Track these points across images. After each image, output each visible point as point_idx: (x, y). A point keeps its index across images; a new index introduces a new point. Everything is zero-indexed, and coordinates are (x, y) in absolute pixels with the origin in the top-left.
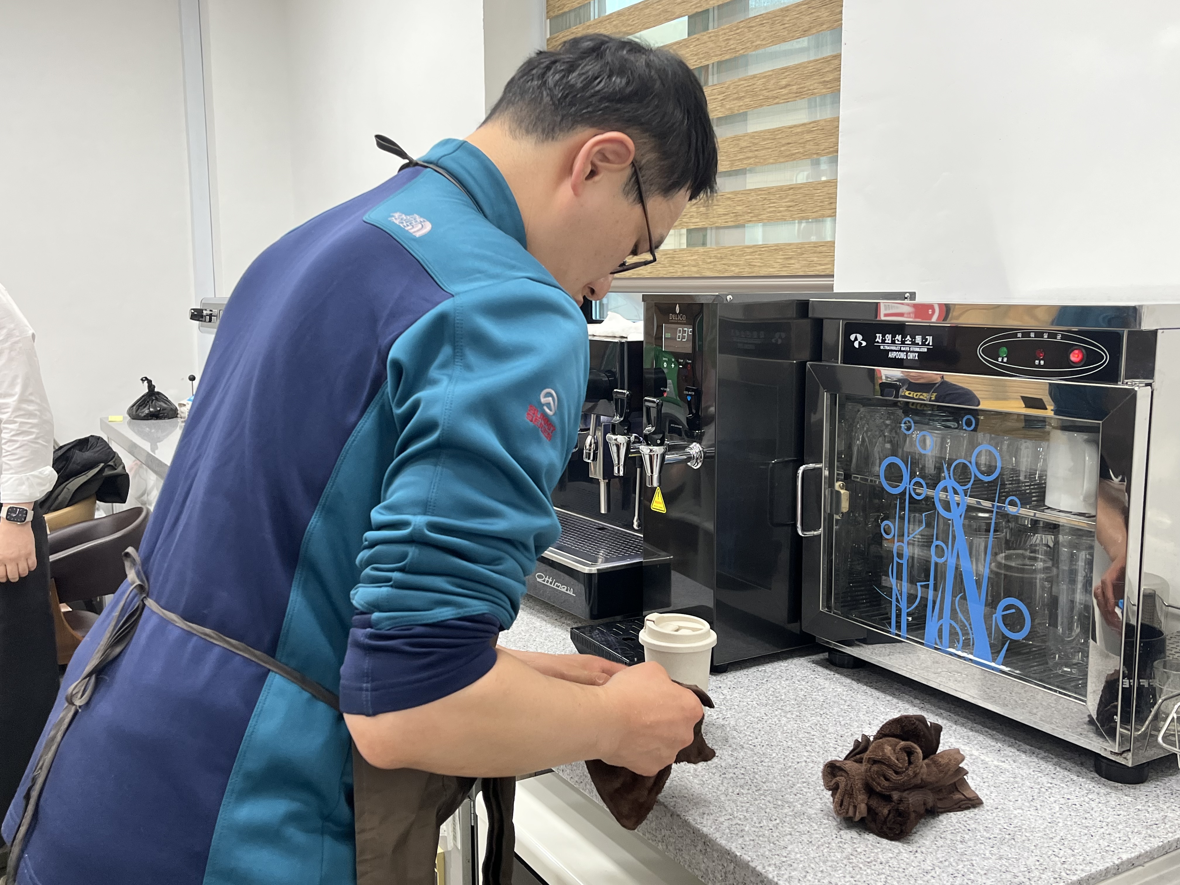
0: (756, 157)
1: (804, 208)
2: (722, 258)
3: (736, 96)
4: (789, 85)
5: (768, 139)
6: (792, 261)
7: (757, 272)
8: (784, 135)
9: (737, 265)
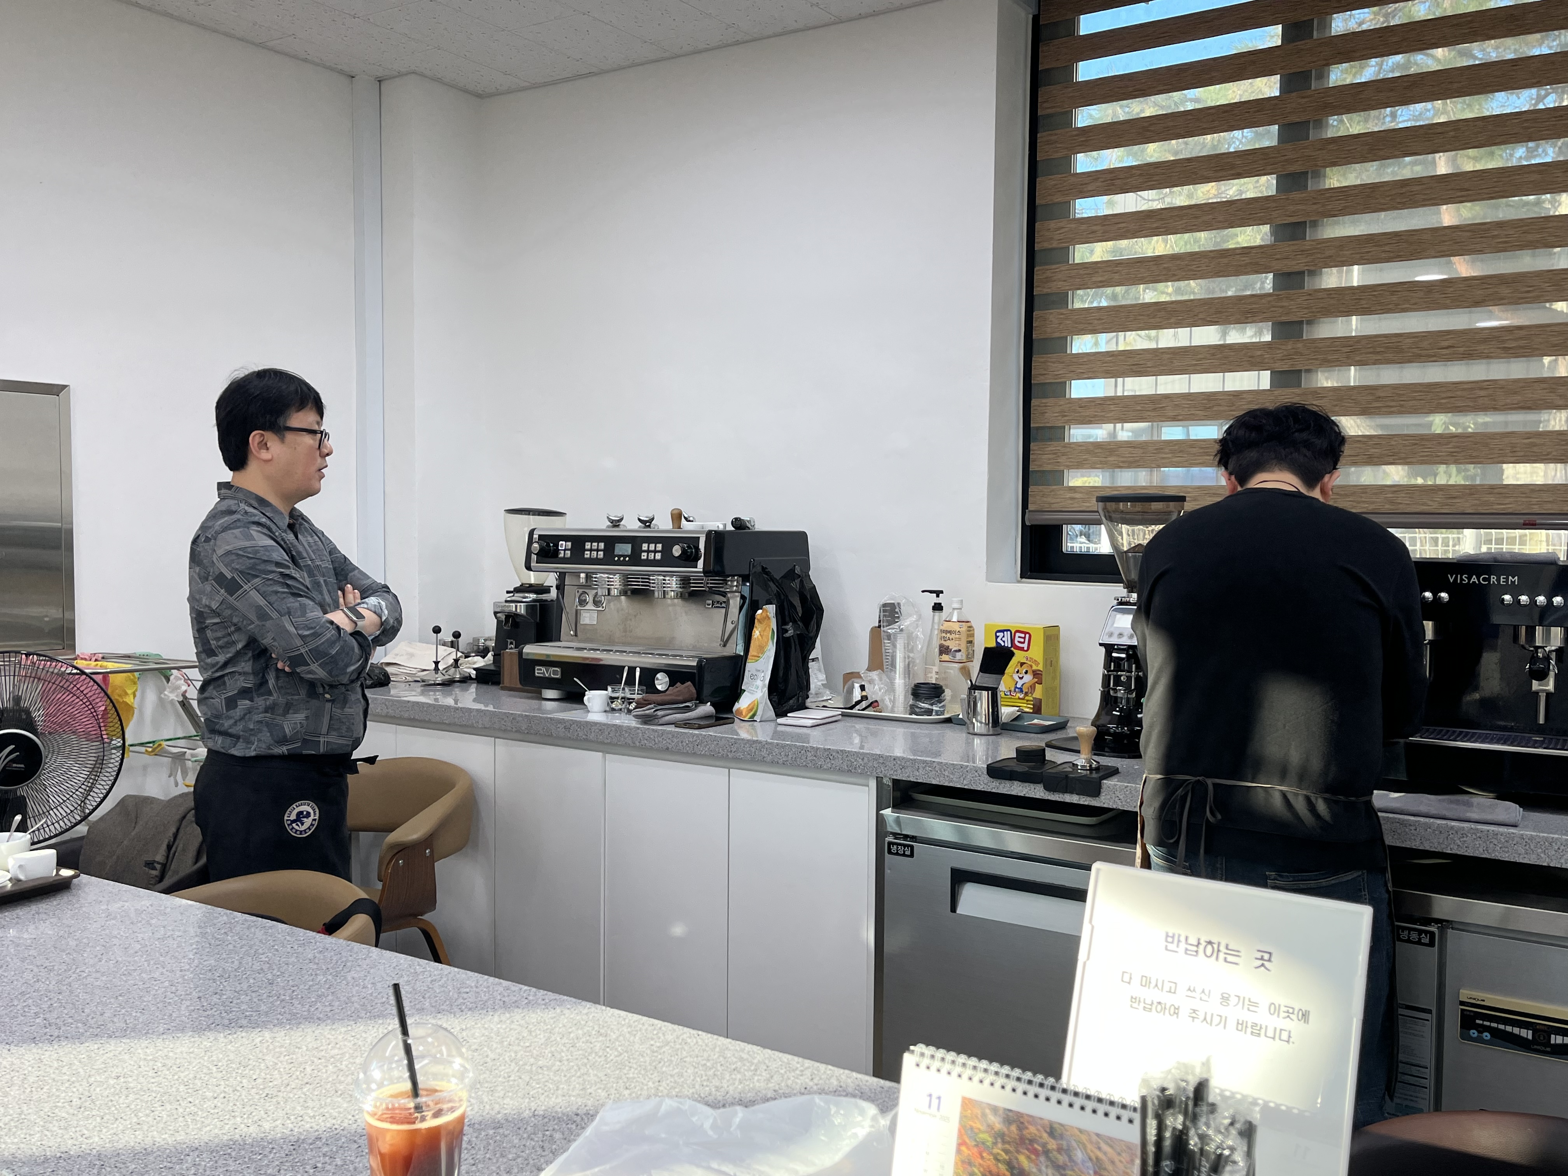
0: (1401, 406)
1: (1474, 454)
2: (1346, 495)
3: (1371, 350)
4: (1453, 347)
5: (1421, 391)
6: (1458, 501)
7: (1402, 508)
8: (1443, 389)
9: (1373, 503)
